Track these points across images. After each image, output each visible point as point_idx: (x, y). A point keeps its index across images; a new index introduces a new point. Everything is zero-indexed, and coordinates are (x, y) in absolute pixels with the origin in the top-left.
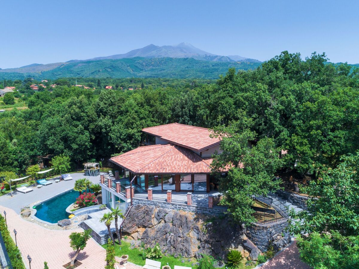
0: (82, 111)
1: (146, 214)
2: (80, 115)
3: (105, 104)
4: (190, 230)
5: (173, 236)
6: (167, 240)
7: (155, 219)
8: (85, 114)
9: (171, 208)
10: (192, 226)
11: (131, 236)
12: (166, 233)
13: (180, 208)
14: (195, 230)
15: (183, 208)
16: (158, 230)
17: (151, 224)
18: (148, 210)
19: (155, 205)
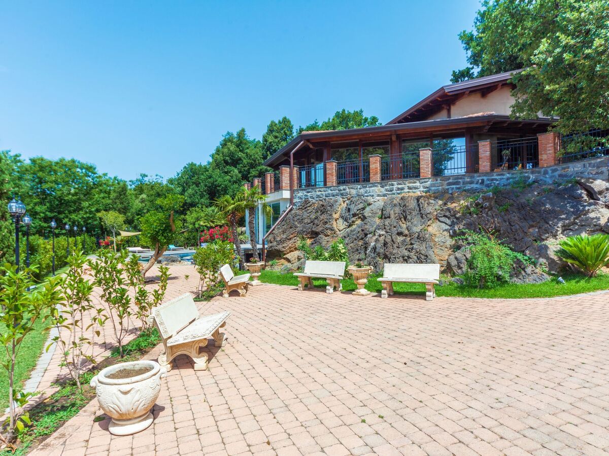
0: (240, 151)
1: (319, 213)
2: (236, 156)
3: (276, 137)
4: (431, 221)
5: (383, 237)
6: (366, 248)
7: (340, 221)
8: (244, 155)
9: (378, 195)
10: (435, 213)
11: (284, 259)
12: (366, 235)
13: (402, 189)
14: (443, 219)
15: (409, 188)
16: (346, 235)
17: (332, 229)
18: (325, 204)
19: (342, 194)
